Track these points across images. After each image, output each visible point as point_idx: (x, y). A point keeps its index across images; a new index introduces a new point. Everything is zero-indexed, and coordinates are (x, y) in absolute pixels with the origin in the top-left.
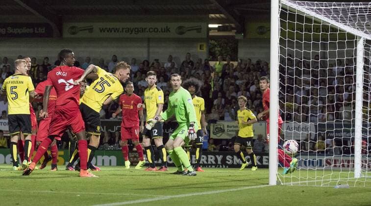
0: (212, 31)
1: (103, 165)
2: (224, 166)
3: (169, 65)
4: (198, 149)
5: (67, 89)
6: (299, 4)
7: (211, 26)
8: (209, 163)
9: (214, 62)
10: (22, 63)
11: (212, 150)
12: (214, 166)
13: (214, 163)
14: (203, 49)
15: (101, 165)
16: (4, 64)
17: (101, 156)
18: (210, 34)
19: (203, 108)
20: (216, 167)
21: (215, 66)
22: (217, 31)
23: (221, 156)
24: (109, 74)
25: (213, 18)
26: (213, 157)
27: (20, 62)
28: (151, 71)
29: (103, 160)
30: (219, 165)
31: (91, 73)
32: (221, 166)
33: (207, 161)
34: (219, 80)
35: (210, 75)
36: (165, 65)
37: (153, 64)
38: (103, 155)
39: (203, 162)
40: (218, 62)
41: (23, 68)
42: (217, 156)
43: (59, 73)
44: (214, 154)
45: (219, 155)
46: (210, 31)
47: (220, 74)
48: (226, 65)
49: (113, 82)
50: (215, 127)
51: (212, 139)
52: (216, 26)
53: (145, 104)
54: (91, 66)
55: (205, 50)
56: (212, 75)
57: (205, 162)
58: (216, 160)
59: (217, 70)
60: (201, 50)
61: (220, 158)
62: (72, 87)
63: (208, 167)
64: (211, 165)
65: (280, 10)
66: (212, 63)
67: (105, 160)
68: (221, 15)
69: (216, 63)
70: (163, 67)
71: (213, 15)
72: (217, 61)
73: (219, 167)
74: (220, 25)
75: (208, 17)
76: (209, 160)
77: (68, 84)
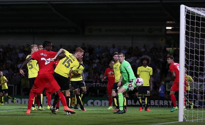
0: (168, 31)
4: (146, 98)
5: (46, 64)
6: (198, 10)
7: (167, 28)
8: (165, 105)
9: (169, 48)
10: (35, 47)
11: (167, 98)
12: (167, 107)
13: (167, 105)
15: (104, 105)
17: (104, 101)
18: (167, 33)
19: (151, 74)
20: (168, 107)
22: (171, 31)
24: (71, 54)
25: (168, 24)
26: (167, 101)
27: (33, 46)
28: (116, 52)
30: (170, 106)
31: (61, 54)
32: (171, 107)
33: (164, 104)
36: (142, 50)
37: (135, 49)
38: (105, 100)
39: (161, 104)
40: (171, 49)
41: (36, 50)
42: (169, 101)
43: (43, 54)
48: (176, 50)
49: (74, 60)
50: (169, 84)
51: (167, 91)
52: (170, 28)
53: (114, 72)
54: (61, 50)
55: (164, 41)
57: (163, 104)
58: (169, 103)
59: (171, 53)
60: (162, 42)
62: (49, 62)
63: (164, 107)
64: (166, 106)
65: (186, 13)
66: (168, 49)
67: (106, 103)
68: (173, 22)
69: (170, 49)
70: (141, 51)
71: (169, 22)
72: (171, 47)
73: (170, 107)
74: (173, 28)
75: (166, 23)
76: (165, 103)
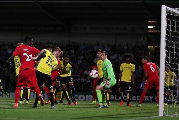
1: (89, 100)
2: (154, 102)
3: (127, 47)
4: (128, 94)
5: (27, 60)
7: (149, 27)
8: (146, 100)
13: (148, 100)
14: (144, 39)
16: (39, 46)
17: (88, 96)
18: (149, 31)
19: (134, 70)
20: (149, 102)
21: (151, 48)
22: (152, 30)
23: (152, 97)
25: (150, 23)
26: (148, 97)
28: (99, 50)
29: (89, 98)
30: (151, 101)
32: (152, 102)
34: (153, 56)
35: (148, 53)
36: (124, 48)
37: (118, 47)
42: (150, 97)
43: (25, 49)
44: (148, 95)
45: (151, 96)
46: (149, 30)
47: (153, 53)
48: (157, 48)
52: (152, 27)
55: (146, 39)
56: (149, 53)
58: (149, 99)
59: (152, 51)
60: (144, 40)
61: (151, 98)
62: (30, 60)
63: (145, 102)
64: (147, 101)
65: (167, 13)
66: (149, 47)
68: (155, 21)
69: (151, 47)
71: (150, 21)
72: (152, 46)
73: (151, 102)
74: (154, 27)
75: (148, 22)
76: (146, 98)
77: (28, 57)
